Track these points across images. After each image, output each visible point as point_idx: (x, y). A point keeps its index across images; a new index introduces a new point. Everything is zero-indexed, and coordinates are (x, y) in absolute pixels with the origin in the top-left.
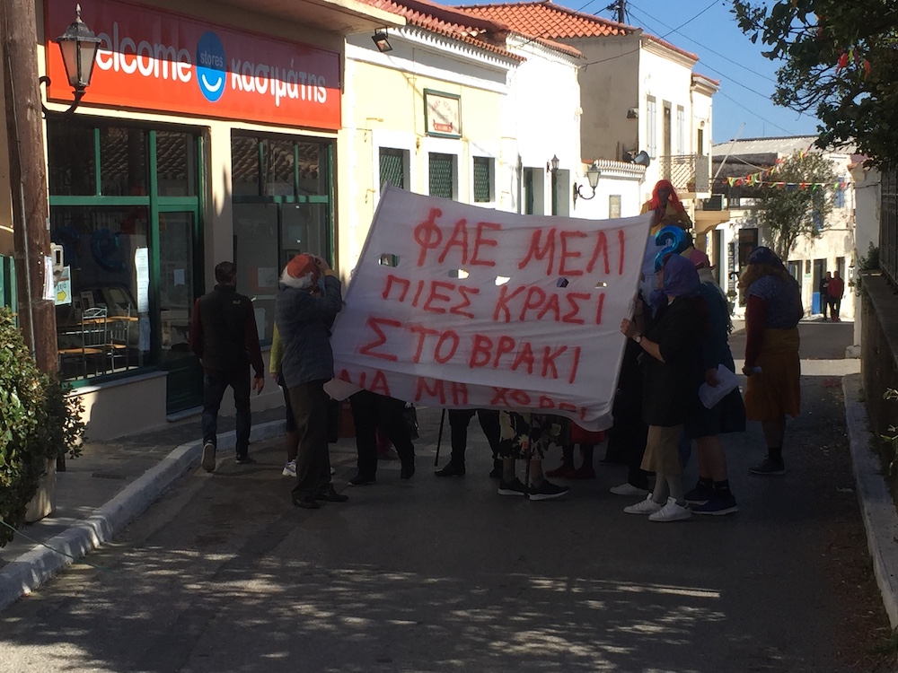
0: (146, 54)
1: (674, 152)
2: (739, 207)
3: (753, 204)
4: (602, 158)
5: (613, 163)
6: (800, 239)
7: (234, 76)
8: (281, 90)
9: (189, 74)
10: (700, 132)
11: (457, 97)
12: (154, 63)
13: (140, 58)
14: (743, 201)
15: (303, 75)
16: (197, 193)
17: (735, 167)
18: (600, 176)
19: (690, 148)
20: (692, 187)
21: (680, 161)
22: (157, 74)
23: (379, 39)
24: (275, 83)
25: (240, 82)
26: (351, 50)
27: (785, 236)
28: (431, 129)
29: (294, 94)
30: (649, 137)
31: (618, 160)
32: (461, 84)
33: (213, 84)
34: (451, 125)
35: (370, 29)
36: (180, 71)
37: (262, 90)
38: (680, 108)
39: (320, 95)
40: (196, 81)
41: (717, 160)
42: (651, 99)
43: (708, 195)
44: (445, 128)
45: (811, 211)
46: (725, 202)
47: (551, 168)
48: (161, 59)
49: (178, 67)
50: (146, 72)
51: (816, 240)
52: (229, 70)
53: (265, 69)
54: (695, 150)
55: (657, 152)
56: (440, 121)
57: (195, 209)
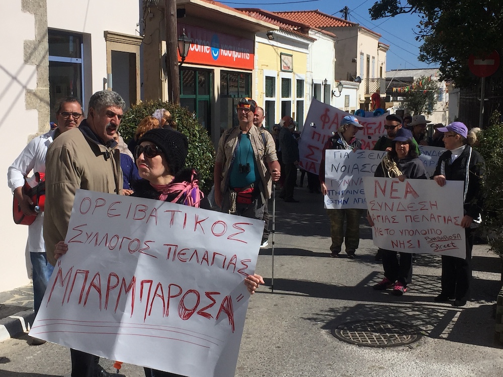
0: (197, 44)
1: (370, 77)
2: (397, 101)
3: (402, 99)
7: (222, 50)
8: (236, 55)
9: (209, 50)
10: (381, 67)
11: (291, 56)
12: (199, 46)
14: (399, 98)
15: (243, 49)
16: (209, 94)
17: (396, 83)
19: (377, 75)
21: (373, 80)
22: (200, 51)
23: (269, 35)
24: (234, 52)
25: (225, 53)
26: (257, 39)
28: (283, 69)
29: (239, 57)
30: (361, 71)
32: (293, 50)
33: (216, 54)
34: (289, 67)
36: (206, 49)
37: (230, 55)
38: (373, 58)
39: (247, 56)
40: (211, 53)
41: (388, 80)
42: (362, 54)
43: (385, 95)
44: (287, 68)
45: (427, 103)
46: (391, 98)
47: (324, 84)
48: (201, 45)
49: (206, 47)
50: (197, 50)
52: (220, 48)
53: (231, 47)
54: (379, 77)
55: (364, 77)
56: (285, 65)
57: (209, 100)
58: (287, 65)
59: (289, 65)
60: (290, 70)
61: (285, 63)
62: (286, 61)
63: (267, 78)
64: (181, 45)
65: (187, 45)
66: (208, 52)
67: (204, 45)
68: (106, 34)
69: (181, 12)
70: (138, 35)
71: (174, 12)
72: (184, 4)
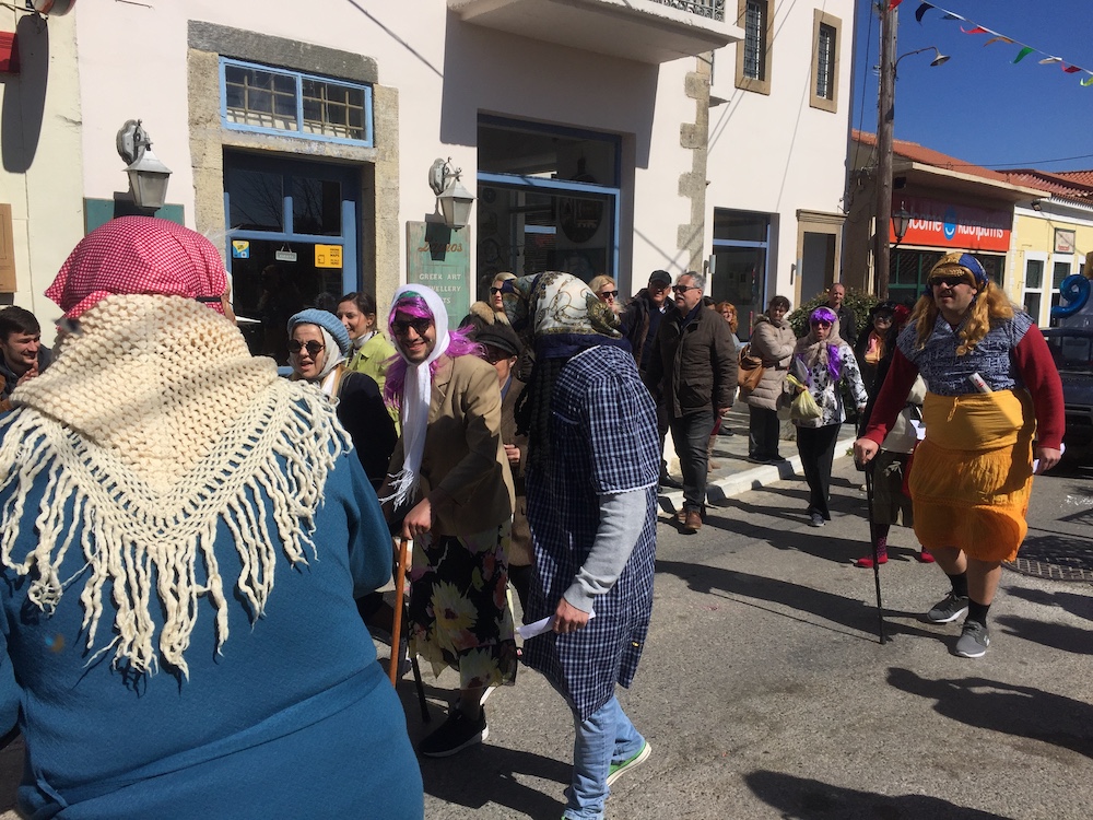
0: (923, 219)
7: (960, 227)
8: (981, 232)
9: (940, 227)
11: (1074, 232)
12: (926, 222)
13: (920, 221)
15: (992, 225)
22: (927, 228)
23: (1035, 203)
24: (978, 228)
25: (964, 230)
26: (1017, 210)
28: (1057, 250)
29: (987, 234)
32: (1077, 224)
33: (950, 231)
34: (1068, 247)
35: (1030, 200)
36: (936, 226)
37: (972, 233)
39: (999, 233)
40: (943, 231)
44: (1065, 248)
48: (929, 221)
49: (936, 224)
50: (922, 228)
52: (958, 224)
53: (974, 222)
56: (1062, 245)
60: (1069, 251)
63: (1030, 262)
64: (897, 222)
65: (905, 222)
66: (938, 230)
67: (932, 221)
68: (799, 213)
69: (899, 182)
70: (841, 212)
71: (888, 181)
72: (904, 172)
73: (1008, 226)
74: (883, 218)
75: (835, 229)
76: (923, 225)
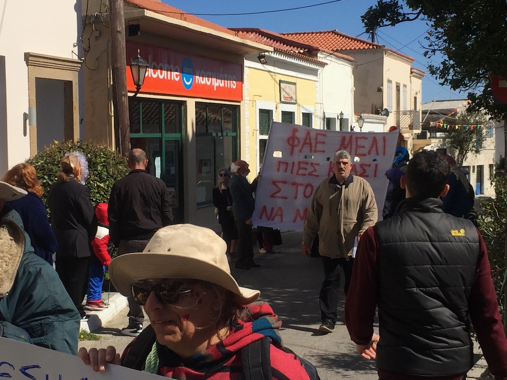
0: (161, 69)
1: (402, 109)
2: (436, 138)
3: (444, 136)
4: (364, 112)
5: (371, 115)
6: (469, 154)
7: (197, 77)
8: (217, 83)
9: (179, 77)
10: (415, 98)
11: (295, 84)
12: (164, 72)
13: (159, 71)
14: (438, 134)
15: (226, 76)
16: (180, 131)
17: (434, 116)
18: (364, 122)
19: (410, 107)
20: (411, 127)
21: (405, 113)
22: (166, 78)
23: (261, 57)
24: (214, 80)
25: (202, 80)
26: (247, 63)
27: (461, 153)
28: (283, 100)
29: (222, 85)
30: (389, 101)
31: (372, 113)
32: (296, 77)
33: (188, 81)
34: (292, 98)
35: (257, 53)
36: (175, 76)
37: (209, 83)
38: (405, 86)
39: (233, 84)
40: (181, 80)
41: (424, 113)
42: (390, 81)
43: (419, 131)
44: (289, 99)
45: (475, 139)
46: (428, 135)
47: (339, 118)
48: (167, 71)
49: (174, 74)
50: (161, 77)
51: (478, 155)
52: (195, 74)
53: (210, 73)
54: (413, 108)
55: (393, 109)
56: (286, 96)
57: (180, 139)
58: (288, 94)
59: (292, 95)
60: (293, 101)
61: (286, 93)
62: (288, 90)
63: (261, 111)
64: (135, 70)
65: (142, 70)
66: (177, 79)
67: (171, 71)
68: (28, 57)
69: (133, 29)
70: (76, 58)
71: (121, 27)
72: (137, 19)
73: (240, 79)
74: (119, 65)
75: (70, 76)
76: (162, 75)
